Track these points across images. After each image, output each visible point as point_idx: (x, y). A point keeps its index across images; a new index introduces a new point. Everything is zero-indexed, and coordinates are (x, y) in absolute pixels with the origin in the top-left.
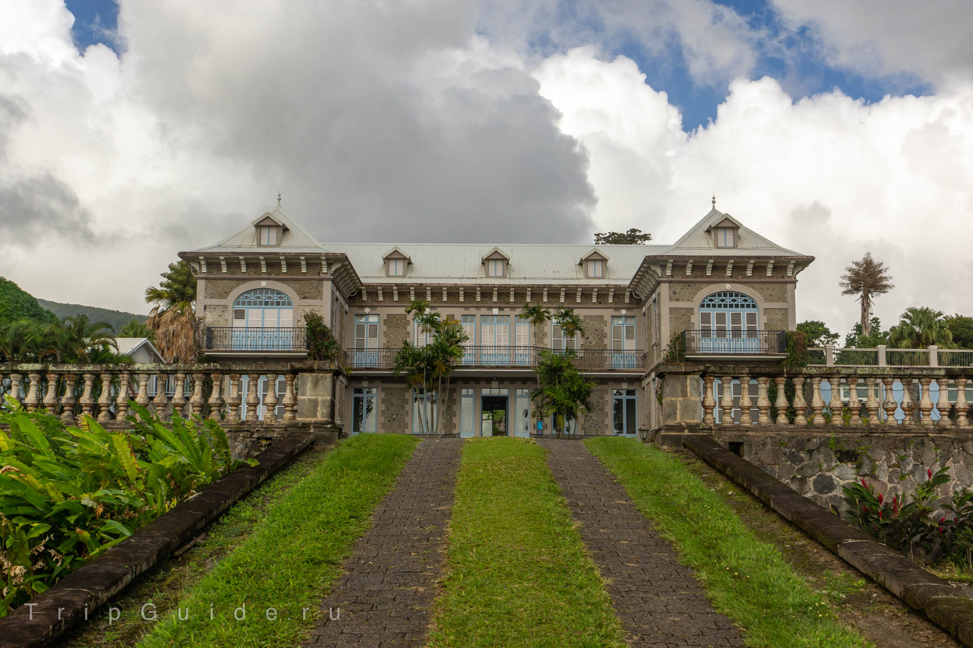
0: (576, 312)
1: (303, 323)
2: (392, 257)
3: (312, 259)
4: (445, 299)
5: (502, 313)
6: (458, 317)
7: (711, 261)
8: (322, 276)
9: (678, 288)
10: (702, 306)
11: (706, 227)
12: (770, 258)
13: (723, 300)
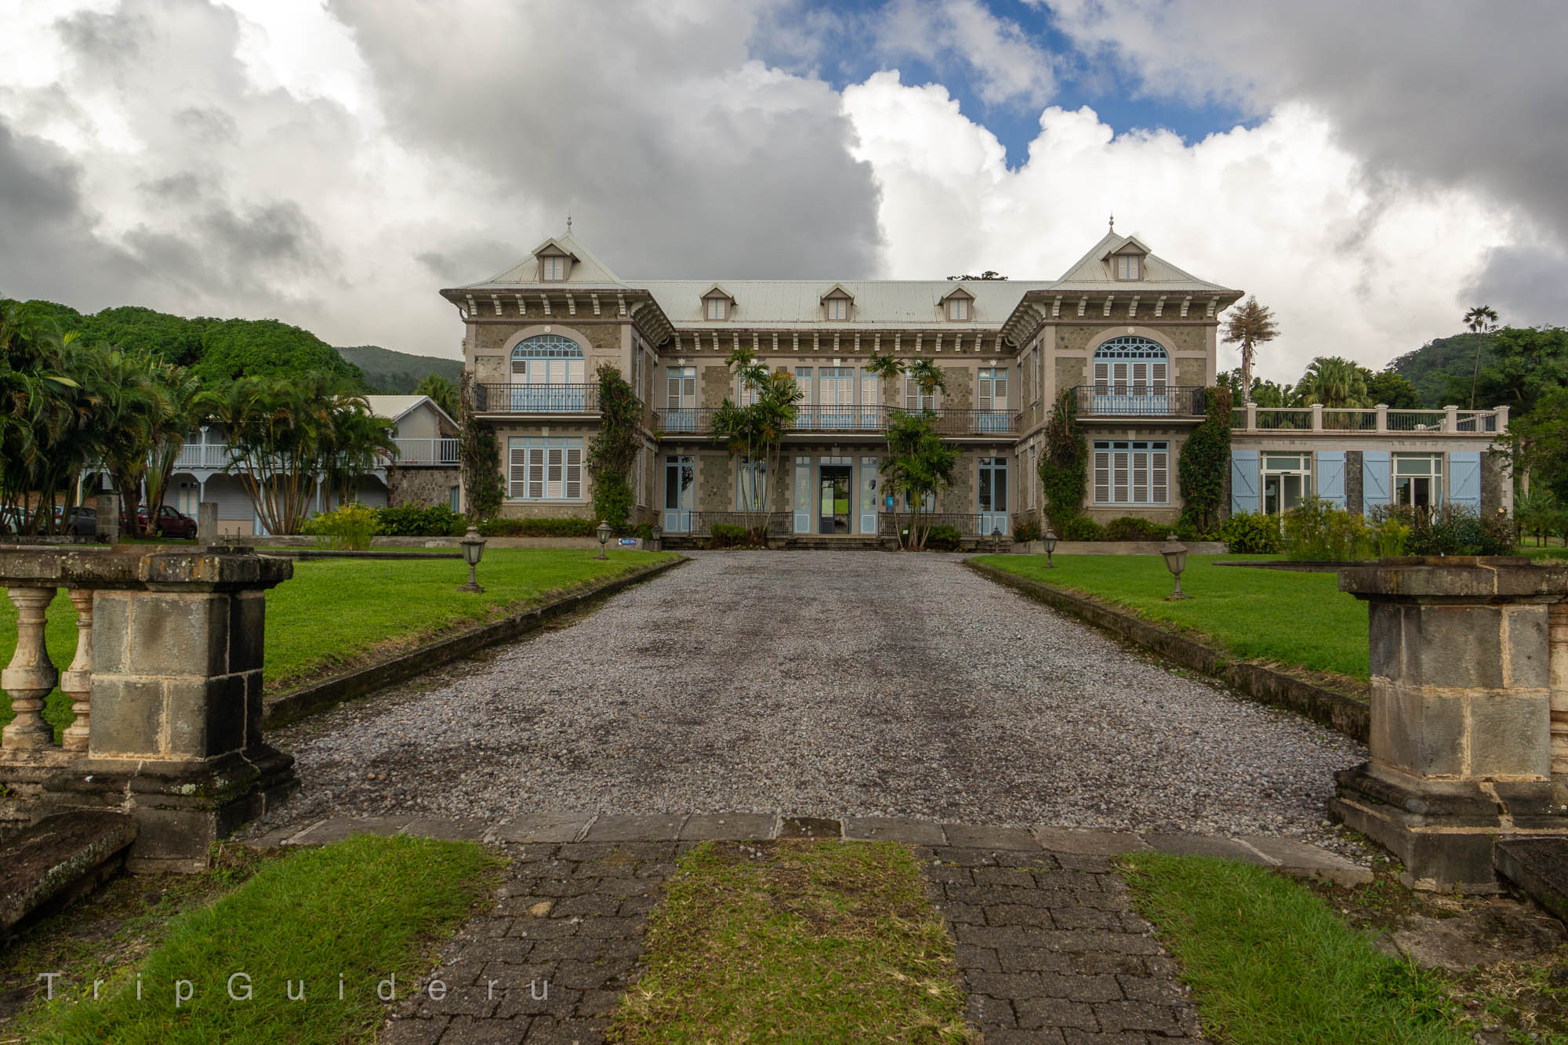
0: (936, 364)
1: (596, 378)
2: (711, 296)
3: (606, 297)
4: (775, 347)
5: (845, 364)
6: (791, 370)
7: (1111, 297)
8: (620, 319)
9: (1066, 332)
10: (1098, 355)
11: (1103, 254)
12: (1187, 293)
13: (1123, 348)
